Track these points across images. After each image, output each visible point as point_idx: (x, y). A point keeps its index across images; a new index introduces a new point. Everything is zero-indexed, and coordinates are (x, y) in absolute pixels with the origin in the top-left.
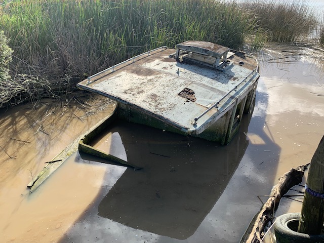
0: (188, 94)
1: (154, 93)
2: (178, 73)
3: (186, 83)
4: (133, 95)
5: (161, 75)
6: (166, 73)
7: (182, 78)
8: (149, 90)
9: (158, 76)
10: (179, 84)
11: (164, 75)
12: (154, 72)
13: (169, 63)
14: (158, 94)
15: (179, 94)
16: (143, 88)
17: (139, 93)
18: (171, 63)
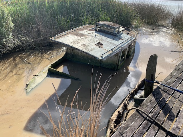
0: (100, 45)
1: (84, 44)
2: (96, 36)
3: (99, 40)
4: (75, 44)
5: (88, 37)
6: (90, 36)
7: (97, 38)
8: (82, 42)
9: (86, 37)
10: (96, 40)
11: (89, 37)
12: (84, 35)
13: (91, 31)
14: (86, 44)
15: (96, 45)
16: (79, 41)
17: (77, 43)
18: (93, 32)
